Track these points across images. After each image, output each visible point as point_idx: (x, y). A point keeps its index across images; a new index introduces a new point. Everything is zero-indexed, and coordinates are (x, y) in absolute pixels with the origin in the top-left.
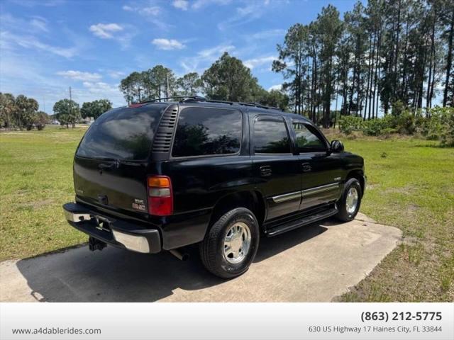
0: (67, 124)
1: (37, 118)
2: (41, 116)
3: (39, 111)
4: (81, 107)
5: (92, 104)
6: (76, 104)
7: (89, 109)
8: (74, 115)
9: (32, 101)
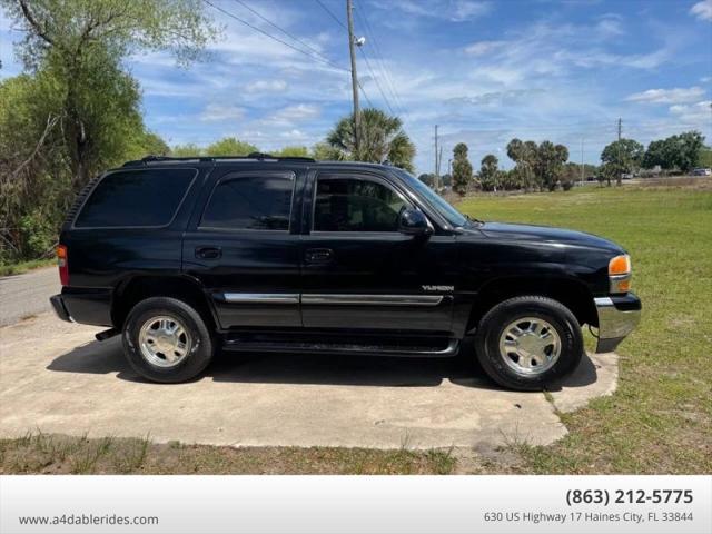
0: (609, 180)
1: (563, 173)
2: (570, 171)
3: (568, 162)
4: (646, 149)
5: (665, 143)
6: (637, 146)
7: (659, 152)
8: (622, 164)
9: (560, 148)
